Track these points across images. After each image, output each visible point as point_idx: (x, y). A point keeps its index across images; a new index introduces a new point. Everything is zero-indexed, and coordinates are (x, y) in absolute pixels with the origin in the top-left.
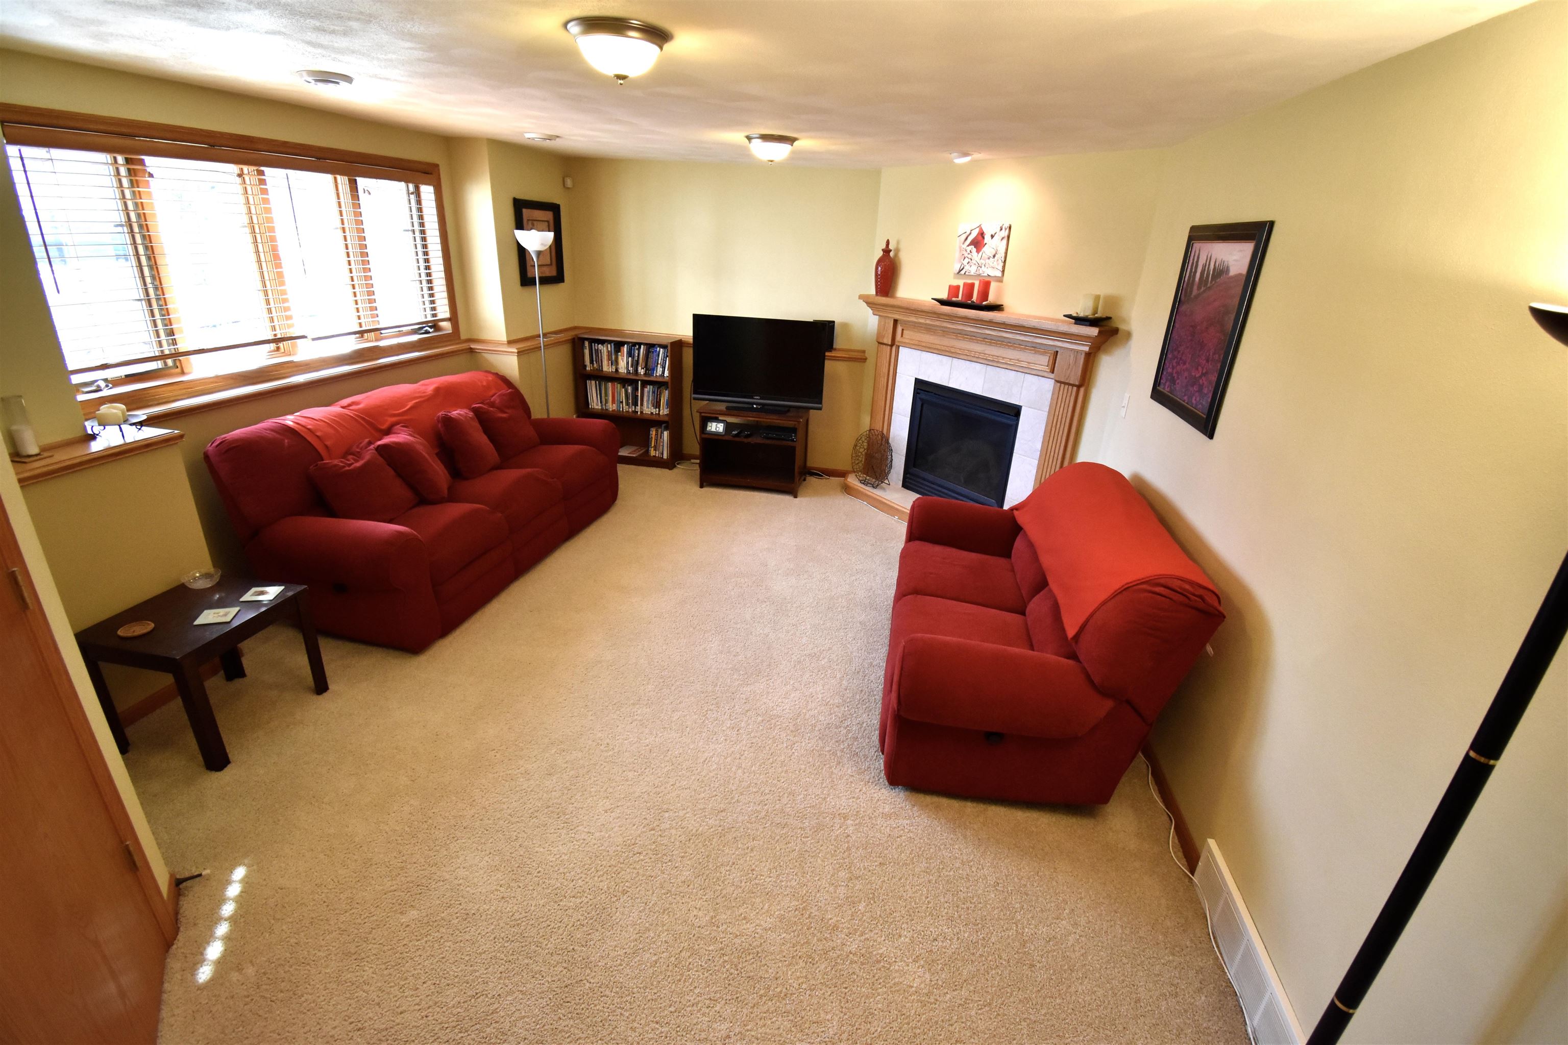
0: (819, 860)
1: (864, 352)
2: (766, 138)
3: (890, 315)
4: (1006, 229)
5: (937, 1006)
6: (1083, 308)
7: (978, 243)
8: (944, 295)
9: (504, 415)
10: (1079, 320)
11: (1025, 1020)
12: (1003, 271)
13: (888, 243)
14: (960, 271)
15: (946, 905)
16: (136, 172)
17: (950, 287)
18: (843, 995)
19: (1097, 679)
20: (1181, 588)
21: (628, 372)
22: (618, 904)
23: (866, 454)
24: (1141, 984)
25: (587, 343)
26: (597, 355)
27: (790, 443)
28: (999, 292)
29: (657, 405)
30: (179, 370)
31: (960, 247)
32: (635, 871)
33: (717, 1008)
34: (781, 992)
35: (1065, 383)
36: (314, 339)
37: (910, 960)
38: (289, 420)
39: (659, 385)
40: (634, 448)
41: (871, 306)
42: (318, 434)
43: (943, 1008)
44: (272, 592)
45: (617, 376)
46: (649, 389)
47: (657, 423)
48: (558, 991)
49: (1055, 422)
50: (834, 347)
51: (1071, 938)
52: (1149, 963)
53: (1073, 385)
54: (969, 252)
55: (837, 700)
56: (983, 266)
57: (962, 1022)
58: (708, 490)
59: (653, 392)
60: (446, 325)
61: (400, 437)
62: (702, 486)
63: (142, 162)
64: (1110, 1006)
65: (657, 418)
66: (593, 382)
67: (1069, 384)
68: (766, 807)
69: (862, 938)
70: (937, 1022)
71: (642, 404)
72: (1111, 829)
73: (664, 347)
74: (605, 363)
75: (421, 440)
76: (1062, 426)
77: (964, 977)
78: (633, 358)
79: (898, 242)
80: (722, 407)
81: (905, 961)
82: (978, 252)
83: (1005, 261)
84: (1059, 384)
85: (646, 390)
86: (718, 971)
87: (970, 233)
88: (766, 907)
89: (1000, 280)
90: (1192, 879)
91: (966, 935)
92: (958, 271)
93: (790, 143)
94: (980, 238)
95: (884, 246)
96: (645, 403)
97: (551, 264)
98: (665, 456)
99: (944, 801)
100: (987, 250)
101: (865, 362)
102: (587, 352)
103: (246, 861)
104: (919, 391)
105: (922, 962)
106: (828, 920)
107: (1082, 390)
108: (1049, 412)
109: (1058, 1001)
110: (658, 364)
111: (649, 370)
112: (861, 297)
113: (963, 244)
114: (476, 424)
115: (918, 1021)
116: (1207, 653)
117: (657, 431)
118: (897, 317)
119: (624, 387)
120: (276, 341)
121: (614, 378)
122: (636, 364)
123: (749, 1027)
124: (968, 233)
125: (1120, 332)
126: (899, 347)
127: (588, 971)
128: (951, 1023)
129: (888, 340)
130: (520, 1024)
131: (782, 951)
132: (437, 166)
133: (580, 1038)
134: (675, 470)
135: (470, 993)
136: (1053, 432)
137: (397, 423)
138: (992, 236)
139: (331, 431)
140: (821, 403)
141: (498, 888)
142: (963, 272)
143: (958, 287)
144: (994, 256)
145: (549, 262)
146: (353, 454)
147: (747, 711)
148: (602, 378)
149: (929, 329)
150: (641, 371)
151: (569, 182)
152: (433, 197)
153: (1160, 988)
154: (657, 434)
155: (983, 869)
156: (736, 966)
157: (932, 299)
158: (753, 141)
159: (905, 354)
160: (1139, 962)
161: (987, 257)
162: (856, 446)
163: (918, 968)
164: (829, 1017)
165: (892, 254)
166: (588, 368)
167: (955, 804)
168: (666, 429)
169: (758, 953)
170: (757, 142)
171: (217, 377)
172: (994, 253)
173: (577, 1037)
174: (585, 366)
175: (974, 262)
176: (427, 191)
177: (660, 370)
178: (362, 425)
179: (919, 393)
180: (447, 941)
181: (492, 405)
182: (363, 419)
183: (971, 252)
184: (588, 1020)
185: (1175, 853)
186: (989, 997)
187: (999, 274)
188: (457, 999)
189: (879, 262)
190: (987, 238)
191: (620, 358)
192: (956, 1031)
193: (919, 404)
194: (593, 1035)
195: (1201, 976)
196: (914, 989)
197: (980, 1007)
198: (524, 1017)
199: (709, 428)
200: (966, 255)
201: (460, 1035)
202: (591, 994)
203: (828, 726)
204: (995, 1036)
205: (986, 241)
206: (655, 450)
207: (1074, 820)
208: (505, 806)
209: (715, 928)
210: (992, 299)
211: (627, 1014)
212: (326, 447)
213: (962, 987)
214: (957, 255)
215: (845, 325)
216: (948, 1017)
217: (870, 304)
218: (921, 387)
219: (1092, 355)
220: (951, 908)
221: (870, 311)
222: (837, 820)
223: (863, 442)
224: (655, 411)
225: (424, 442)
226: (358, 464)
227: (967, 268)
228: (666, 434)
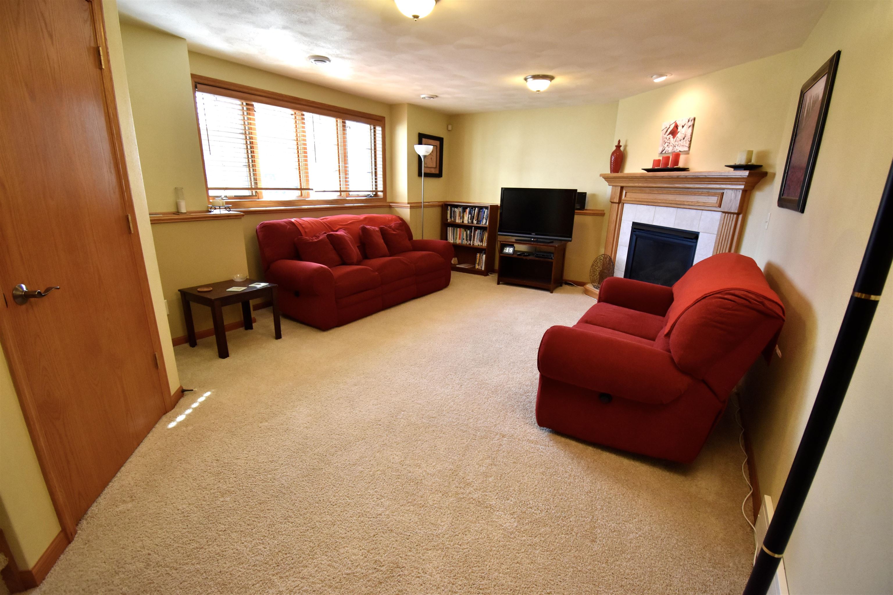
0: (476, 452)
1: (604, 211)
2: (535, 77)
3: (618, 184)
4: (691, 121)
5: (513, 540)
6: (741, 160)
7: (674, 133)
8: (650, 167)
9: (394, 233)
10: (736, 167)
11: (573, 567)
12: (689, 147)
13: (619, 142)
14: (662, 151)
15: (547, 493)
16: (250, 109)
17: (654, 161)
18: (457, 516)
19: (676, 360)
20: (746, 296)
21: (468, 222)
22: (358, 443)
23: (601, 271)
24: (677, 576)
25: (449, 207)
26: (454, 214)
27: (550, 260)
28: (687, 161)
29: (482, 241)
30: (257, 197)
31: (663, 137)
32: (374, 432)
33: (382, 500)
34: (421, 504)
35: (728, 213)
36: (316, 192)
37: (508, 513)
38: (293, 220)
39: (483, 229)
40: (468, 265)
41: (607, 180)
42: (303, 226)
43: (517, 543)
44: (263, 285)
45: (463, 224)
46: (478, 232)
47: (480, 250)
48: (309, 470)
49: (721, 240)
50: (586, 208)
51: (631, 536)
52: (690, 566)
53: (734, 213)
54: (668, 139)
55: (528, 383)
56: (677, 146)
57: (527, 554)
58: (501, 286)
59: (480, 233)
60: (380, 194)
61: (341, 233)
62: (498, 284)
63: (253, 105)
64: (644, 581)
65: (481, 247)
66: (451, 228)
67: (731, 213)
68: (458, 421)
69: (483, 494)
70: (509, 549)
71: (474, 240)
72: (696, 485)
73: (486, 208)
74: (457, 218)
75: (349, 236)
76: (726, 242)
77: (541, 532)
78: (471, 215)
79: (626, 141)
80: (513, 239)
81: (504, 512)
82: (674, 138)
83: (691, 141)
84: (724, 214)
85: (477, 232)
86: (392, 484)
87: (669, 127)
88: (434, 464)
89: (687, 153)
90: (752, 528)
91: (553, 512)
92: (661, 151)
93: (549, 79)
94: (676, 129)
95: (617, 144)
96: (476, 240)
97: (436, 168)
98: (483, 269)
99: (573, 443)
100: (679, 136)
101: (604, 216)
102: (449, 212)
103: (213, 390)
104: (635, 230)
105: (515, 516)
106: (467, 480)
107: (741, 217)
108: (717, 235)
109: (604, 565)
110: (484, 218)
111: (479, 221)
112: (601, 175)
113: (665, 134)
114: (379, 234)
115: (497, 544)
116: (777, 354)
117: (480, 255)
118: (622, 185)
119: (466, 231)
120: (301, 189)
121: (462, 226)
122: (472, 218)
123: (394, 514)
124: (668, 127)
125: (768, 175)
126: (624, 204)
127: (328, 466)
128: (518, 552)
129: (616, 200)
130: (284, 478)
131: (432, 486)
132: (384, 118)
133: (307, 492)
134: (487, 277)
135: (271, 459)
136: (719, 247)
137: (341, 228)
138: (683, 127)
139: (309, 226)
140: (571, 237)
141: (307, 423)
142: (664, 152)
143: (659, 160)
144: (684, 139)
145: (435, 166)
146: (316, 236)
147: (471, 378)
148: (455, 226)
149: (641, 189)
150: (475, 222)
151: (450, 128)
152: (381, 132)
153: (693, 584)
154: (480, 257)
155: (584, 482)
156: (403, 485)
157: (642, 169)
158: (528, 80)
159: (627, 207)
160: (681, 563)
161: (679, 140)
162: (593, 265)
163: (512, 518)
164: (442, 524)
165: (622, 149)
166: (449, 221)
167: (581, 446)
168: (485, 253)
169: (418, 483)
170: (530, 80)
171: (271, 201)
172: (684, 136)
173: (307, 491)
174: (447, 220)
175: (671, 144)
176: (379, 129)
177: (484, 221)
178: (325, 226)
179: (635, 231)
180: (273, 437)
181: (390, 227)
182: (328, 226)
183: (669, 139)
184: (316, 486)
185: (745, 511)
186: (553, 547)
187: (687, 149)
188: (263, 460)
189: (613, 154)
190: (680, 128)
191: (465, 215)
192: (520, 557)
193: (634, 238)
194: (314, 493)
195: (733, 587)
196: (503, 527)
197: (543, 550)
198: (287, 476)
199: (505, 251)
200: (666, 141)
201: (256, 474)
202: (323, 476)
203: (516, 394)
204: (546, 568)
205: (679, 130)
206: (478, 265)
207: (668, 473)
208: (328, 393)
209: (401, 466)
210: (681, 165)
211: (335, 489)
212: (305, 232)
213: (536, 537)
214: (661, 142)
215: (594, 196)
216: (518, 548)
217: (607, 178)
218: (637, 227)
219: (748, 192)
220: (550, 496)
221: (606, 183)
222: (498, 436)
223: (598, 263)
224: (480, 244)
225: (351, 237)
226: (316, 240)
227: (667, 149)
228: (484, 256)
